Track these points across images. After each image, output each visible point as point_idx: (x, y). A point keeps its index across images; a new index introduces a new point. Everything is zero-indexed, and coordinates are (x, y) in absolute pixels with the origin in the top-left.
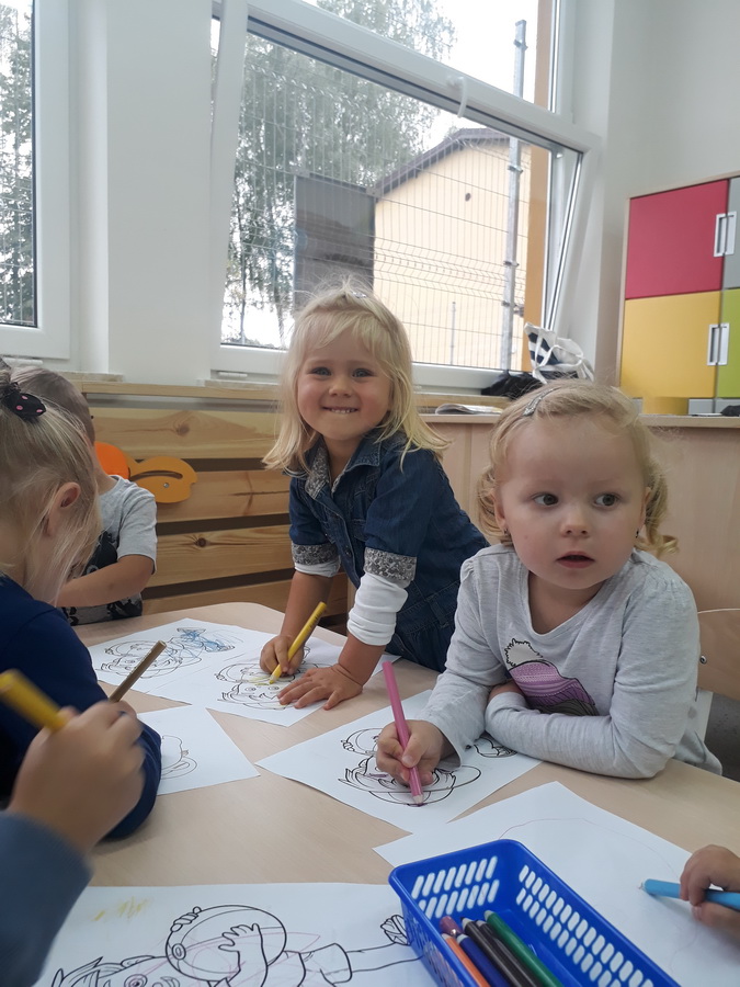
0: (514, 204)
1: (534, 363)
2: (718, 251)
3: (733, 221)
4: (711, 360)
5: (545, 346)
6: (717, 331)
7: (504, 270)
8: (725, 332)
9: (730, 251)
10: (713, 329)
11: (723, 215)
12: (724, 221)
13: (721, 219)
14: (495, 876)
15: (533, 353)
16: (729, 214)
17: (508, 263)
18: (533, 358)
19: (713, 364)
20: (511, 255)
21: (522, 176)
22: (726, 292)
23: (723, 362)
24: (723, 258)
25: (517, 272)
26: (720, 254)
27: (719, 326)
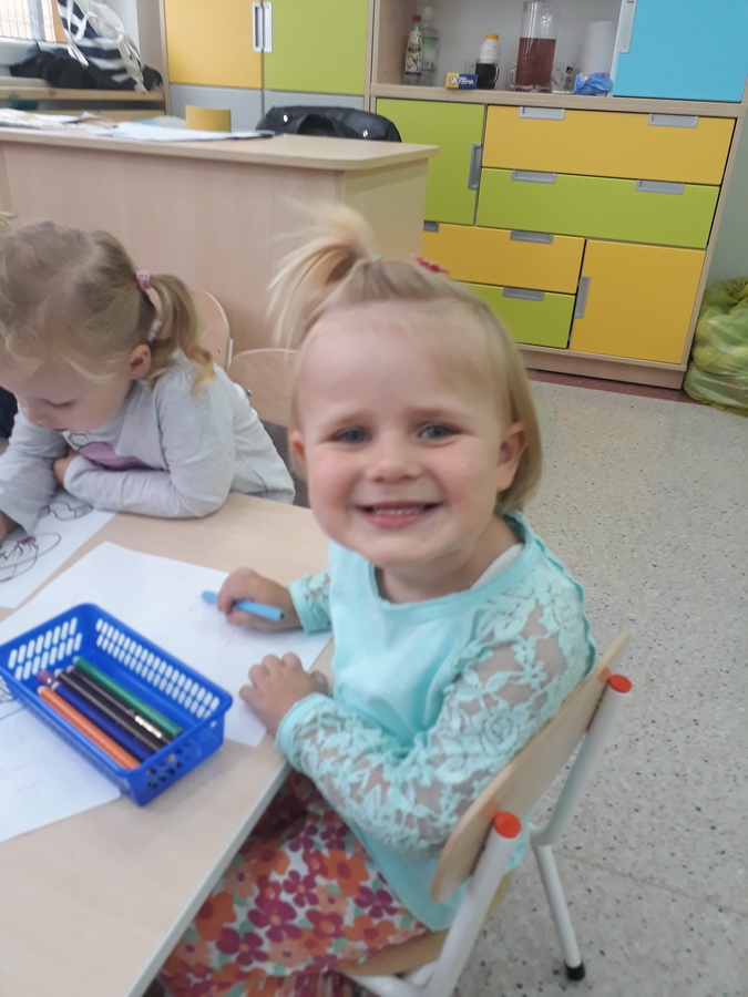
1: (67, 33)
4: (257, 45)
5: (78, 12)
6: (260, 11)
8: (268, 12)
10: (256, 9)
14: (77, 631)
15: (65, 21)
18: (66, 27)
19: (259, 50)
23: (268, 49)
27: (262, 5)
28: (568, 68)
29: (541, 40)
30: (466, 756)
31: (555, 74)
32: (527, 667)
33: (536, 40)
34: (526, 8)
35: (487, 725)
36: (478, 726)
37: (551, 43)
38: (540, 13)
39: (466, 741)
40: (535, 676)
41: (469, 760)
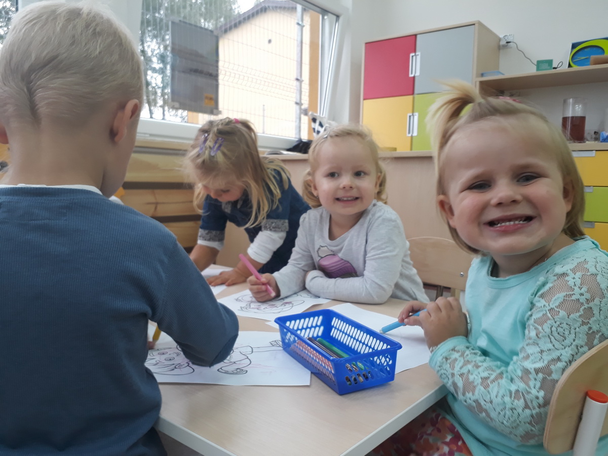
0: (300, 45)
1: (315, 134)
2: (412, 73)
3: (419, 58)
4: (409, 133)
5: (321, 125)
6: (412, 117)
7: (296, 83)
8: (416, 118)
9: (418, 74)
10: (410, 116)
11: (413, 54)
12: (414, 57)
13: (413, 56)
14: (322, 323)
15: (314, 129)
16: (417, 54)
17: (297, 79)
18: (314, 131)
19: (410, 135)
20: (299, 75)
21: (304, 28)
22: (416, 96)
23: (415, 134)
24: (414, 77)
25: (303, 85)
26: (413, 75)
27: (413, 115)
28: (595, 132)
29: (576, 117)
30: (542, 352)
31: (586, 135)
32: (576, 289)
33: (572, 117)
34: (565, 102)
35: (554, 329)
36: (548, 330)
37: (583, 119)
38: (574, 104)
39: (541, 343)
40: (582, 294)
41: (544, 354)
